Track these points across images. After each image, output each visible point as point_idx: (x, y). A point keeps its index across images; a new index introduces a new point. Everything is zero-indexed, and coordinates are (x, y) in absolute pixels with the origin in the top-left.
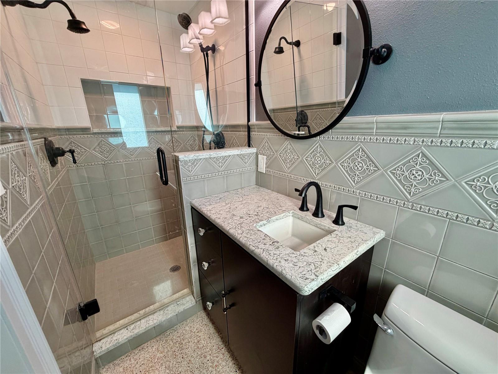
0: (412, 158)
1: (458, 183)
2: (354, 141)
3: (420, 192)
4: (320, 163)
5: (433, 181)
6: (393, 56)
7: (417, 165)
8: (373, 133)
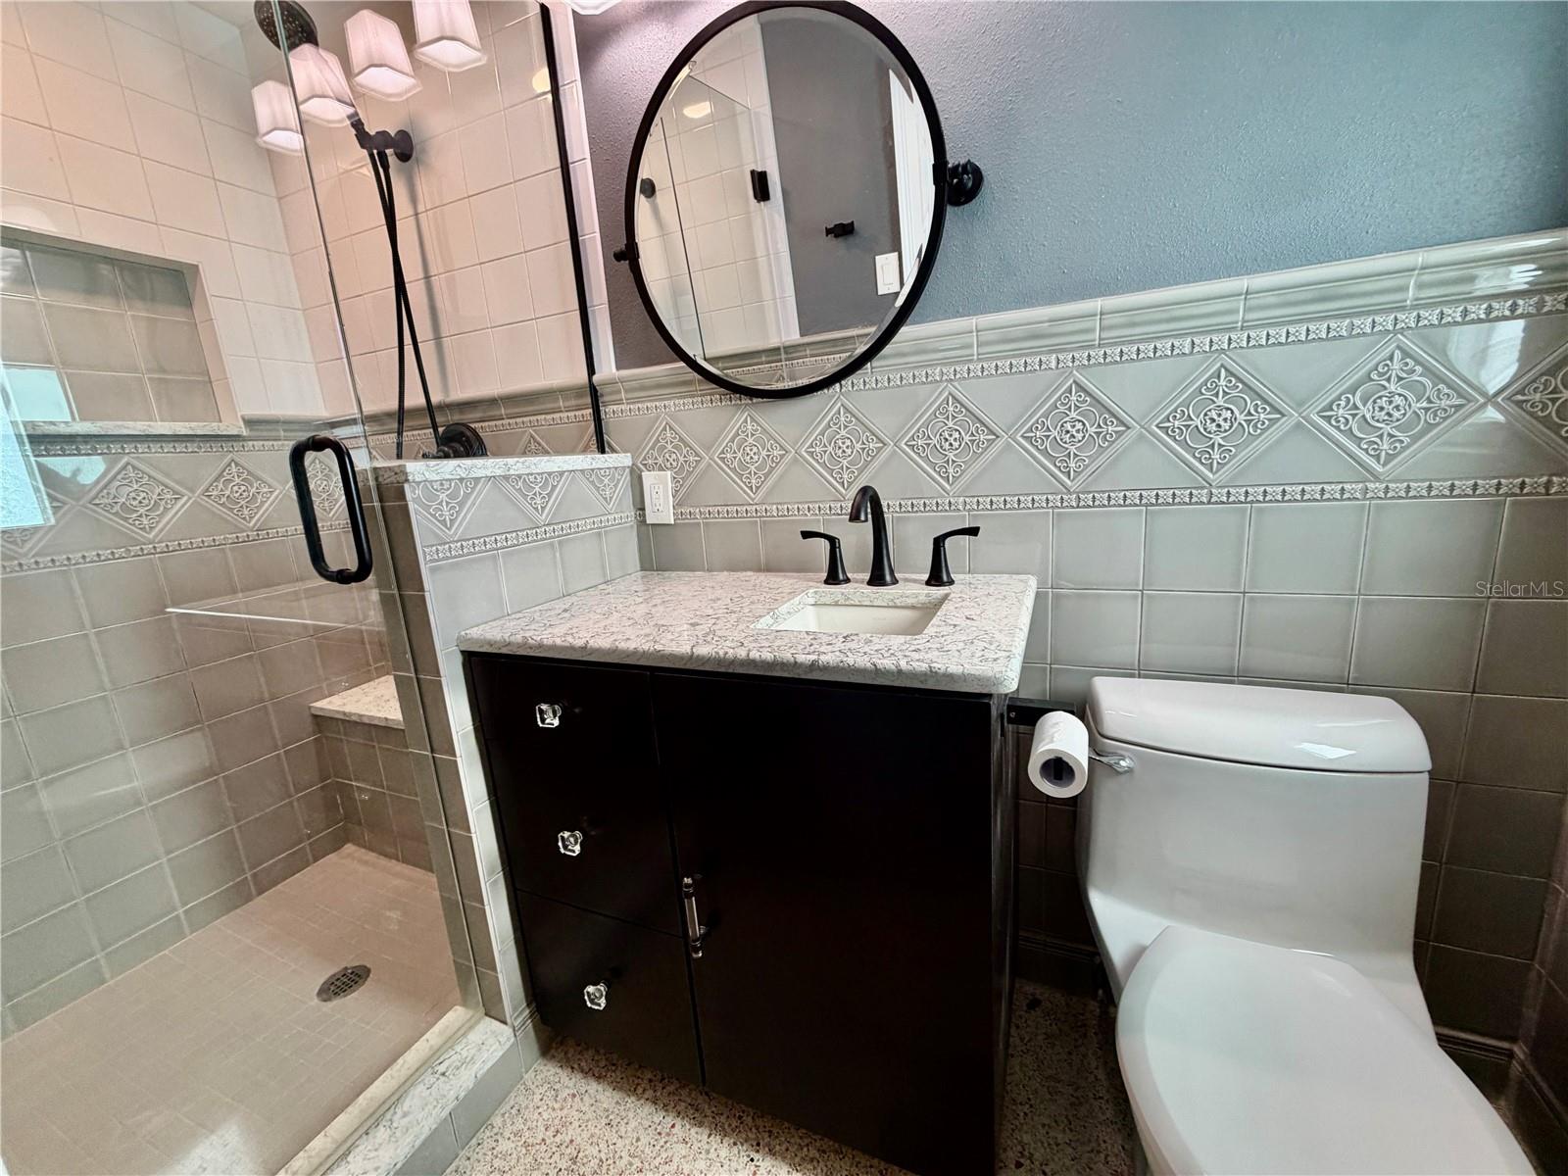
0: (1059, 398)
1: (1145, 429)
2: (931, 382)
3: (1086, 467)
4: (852, 452)
5: (1105, 437)
6: (985, 189)
7: (1070, 411)
8: (973, 355)
